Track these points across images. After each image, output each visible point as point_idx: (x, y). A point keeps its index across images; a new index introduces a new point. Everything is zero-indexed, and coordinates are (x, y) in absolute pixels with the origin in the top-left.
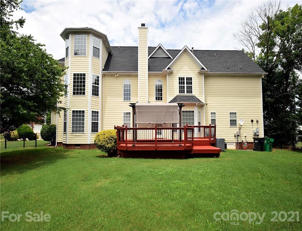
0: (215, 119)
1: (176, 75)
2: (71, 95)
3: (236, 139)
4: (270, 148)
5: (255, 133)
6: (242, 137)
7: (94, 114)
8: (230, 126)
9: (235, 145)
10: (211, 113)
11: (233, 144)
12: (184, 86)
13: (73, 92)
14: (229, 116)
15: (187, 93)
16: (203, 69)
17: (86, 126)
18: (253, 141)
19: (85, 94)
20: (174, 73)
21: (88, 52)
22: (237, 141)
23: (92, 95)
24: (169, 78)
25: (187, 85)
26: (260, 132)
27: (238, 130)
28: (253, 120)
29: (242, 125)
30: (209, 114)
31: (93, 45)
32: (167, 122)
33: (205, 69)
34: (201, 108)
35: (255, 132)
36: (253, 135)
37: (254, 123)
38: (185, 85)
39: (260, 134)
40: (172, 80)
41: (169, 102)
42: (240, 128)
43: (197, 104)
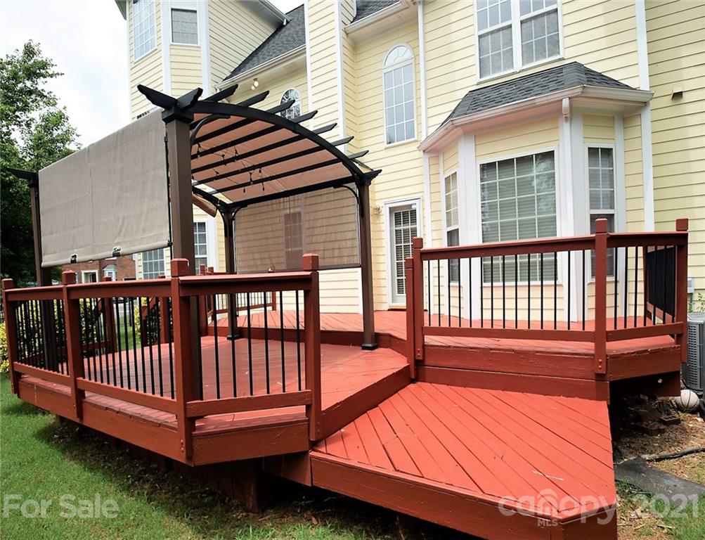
12: (510, 28)
31: (172, 4)
38: (516, 19)
43: (566, 103)
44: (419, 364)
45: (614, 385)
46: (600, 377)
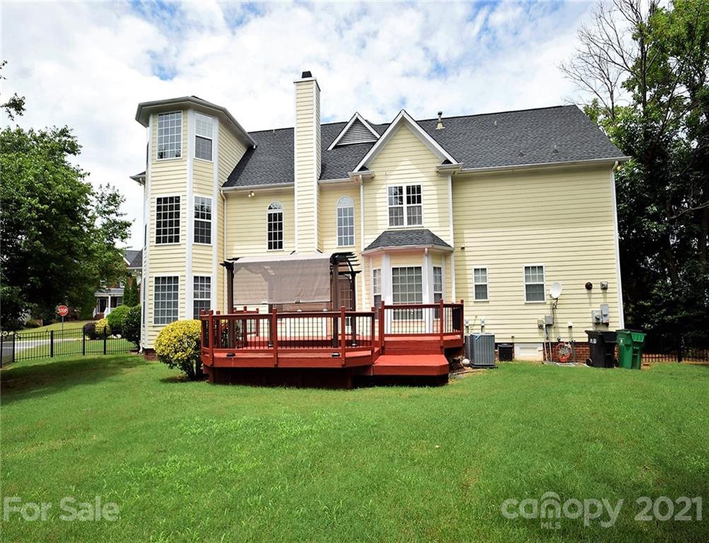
0: (486, 285)
1: (380, 182)
2: (152, 244)
3: (545, 334)
4: (634, 358)
5: (598, 319)
6: (561, 330)
7: (199, 283)
8: (527, 300)
9: (542, 349)
10: (475, 270)
11: (536, 348)
12: (402, 208)
13: (157, 238)
14: (524, 275)
15: (409, 223)
16: (447, 162)
17: (182, 310)
18: (587, 340)
19: (178, 241)
20: (376, 178)
21: (185, 150)
22: (547, 338)
23: (195, 242)
24: (366, 192)
25: (409, 205)
26: (610, 315)
27: (549, 312)
28: (591, 284)
29: (557, 299)
30: (468, 272)
31: (197, 132)
32: (304, 299)
33: (451, 163)
34: (445, 259)
35: (596, 314)
36: (591, 325)
37: (593, 291)
38: (405, 205)
39: (611, 320)
40: (372, 196)
41: (365, 249)
42: (554, 308)
43: (426, 250)
44: (383, 348)
45: (445, 349)
46: (442, 347)
